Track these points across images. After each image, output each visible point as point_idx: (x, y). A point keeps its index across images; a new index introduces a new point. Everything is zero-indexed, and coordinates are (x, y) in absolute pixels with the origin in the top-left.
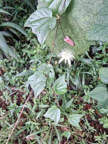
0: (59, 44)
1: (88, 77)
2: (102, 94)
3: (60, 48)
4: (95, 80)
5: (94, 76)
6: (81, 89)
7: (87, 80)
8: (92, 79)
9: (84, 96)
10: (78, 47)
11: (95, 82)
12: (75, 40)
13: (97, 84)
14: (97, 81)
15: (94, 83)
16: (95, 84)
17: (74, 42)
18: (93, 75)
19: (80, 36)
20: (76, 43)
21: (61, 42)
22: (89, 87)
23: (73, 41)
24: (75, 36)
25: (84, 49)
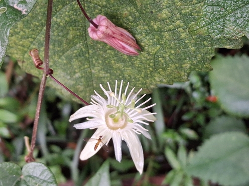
0: (65, 46)
1: (173, 97)
2: (233, 158)
3: (70, 59)
4: (198, 106)
5: (193, 90)
6: (155, 149)
7: (170, 110)
8: (185, 103)
9: (170, 175)
10: (155, 57)
11: (199, 111)
12: (140, 28)
13: (208, 120)
14: (205, 109)
15: (195, 117)
16: (201, 119)
17: (138, 37)
18: (188, 90)
19: (165, 13)
20: (146, 41)
21: (70, 36)
22: (181, 134)
23: (133, 35)
24: (141, 13)
25: (187, 65)
